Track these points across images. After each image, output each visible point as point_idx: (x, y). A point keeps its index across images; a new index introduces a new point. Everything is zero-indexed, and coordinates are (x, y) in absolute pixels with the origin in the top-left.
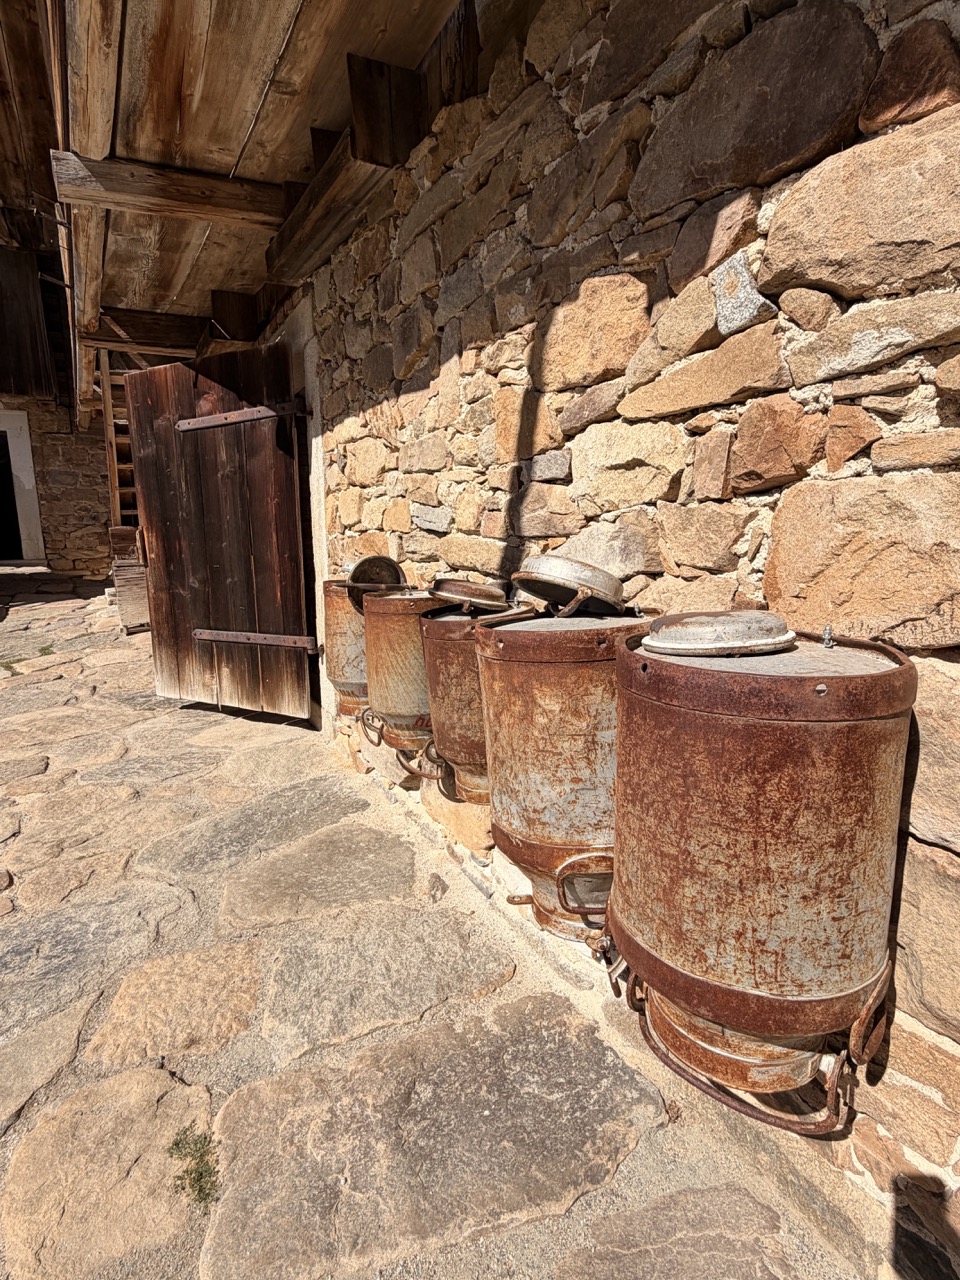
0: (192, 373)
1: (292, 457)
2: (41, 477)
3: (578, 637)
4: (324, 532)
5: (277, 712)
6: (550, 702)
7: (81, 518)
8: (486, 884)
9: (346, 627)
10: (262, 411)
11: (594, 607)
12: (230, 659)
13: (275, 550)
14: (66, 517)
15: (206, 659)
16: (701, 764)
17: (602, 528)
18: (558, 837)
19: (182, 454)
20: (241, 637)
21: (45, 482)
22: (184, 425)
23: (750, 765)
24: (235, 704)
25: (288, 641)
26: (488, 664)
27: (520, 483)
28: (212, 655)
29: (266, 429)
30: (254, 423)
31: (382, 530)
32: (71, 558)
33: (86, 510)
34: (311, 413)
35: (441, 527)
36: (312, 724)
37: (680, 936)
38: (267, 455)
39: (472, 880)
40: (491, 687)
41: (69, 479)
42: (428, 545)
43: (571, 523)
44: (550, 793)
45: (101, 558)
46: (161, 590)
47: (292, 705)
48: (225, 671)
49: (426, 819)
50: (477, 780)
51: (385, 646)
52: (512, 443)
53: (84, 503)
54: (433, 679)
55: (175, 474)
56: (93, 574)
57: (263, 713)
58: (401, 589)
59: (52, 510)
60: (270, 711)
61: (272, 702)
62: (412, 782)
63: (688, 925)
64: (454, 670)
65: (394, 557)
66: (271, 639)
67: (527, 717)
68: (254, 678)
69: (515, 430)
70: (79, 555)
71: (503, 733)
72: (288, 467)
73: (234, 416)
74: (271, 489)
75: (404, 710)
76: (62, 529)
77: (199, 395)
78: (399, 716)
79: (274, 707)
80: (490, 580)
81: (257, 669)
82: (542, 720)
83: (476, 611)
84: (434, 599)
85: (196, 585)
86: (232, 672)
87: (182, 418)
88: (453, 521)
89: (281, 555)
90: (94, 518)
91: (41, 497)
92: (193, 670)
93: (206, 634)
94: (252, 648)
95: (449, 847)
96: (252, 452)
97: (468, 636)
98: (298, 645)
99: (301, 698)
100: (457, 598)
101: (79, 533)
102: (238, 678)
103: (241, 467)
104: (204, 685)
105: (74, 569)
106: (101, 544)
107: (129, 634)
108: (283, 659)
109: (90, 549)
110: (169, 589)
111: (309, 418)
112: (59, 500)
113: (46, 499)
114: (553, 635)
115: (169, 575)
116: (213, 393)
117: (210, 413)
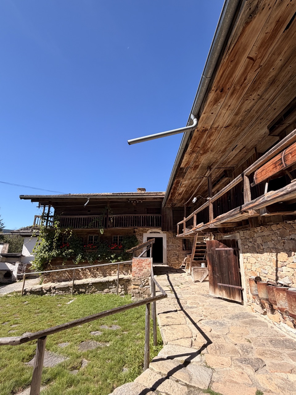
0: (218, 242)
1: (237, 256)
2: (168, 246)
3: (283, 288)
4: (243, 269)
5: (235, 300)
6: (281, 294)
7: (174, 255)
8: (280, 327)
9: (253, 285)
10: (231, 249)
11: (285, 286)
12: (225, 289)
13: (234, 271)
14: (171, 254)
15: (220, 289)
16: (291, 297)
17: (287, 277)
18: (284, 307)
19: (216, 253)
20: (228, 285)
21: (168, 247)
22: (217, 249)
23: (294, 298)
24: (226, 298)
25: (237, 287)
26: (275, 290)
27: (277, 270)
28: (221, 288)
29: (232, 251)
30: (229, 250)
31: (256, 271)
32: (171, 263)
33: (175, 253)
34: (240, 250)
35: (267, 273)
36: (241, 304)
37: (293, 311)
38: (232, 256)
39: (278, 327)
40: (276, 293)
41: (172, 247)
42: (265, 275)
43: (284, 276)
44: (283, 303)
45: (177, 264)
46: (211, 275)
47: (238, 299)
48: (224, 291)
49: (269, 319)
50: (276, 306)
51: (261, 288)
52: (275, 265)
53: (175, 251)
54: (268, 293)
55: (215, 256)
56: (175, 267)
57: (232, 300)
58: (262, 281)
59: (169, 253)
60: (233, 300)
61: (234, 298)
62: (265, 313)
63: (293, 310)
64: (271, 292)
65: (259, 276)
66: (233, 286)
67: (279, 295)
68: (230, 293)
69: (275, 264)
70: (173, 263)
71: (277, 297)
72: (236, 258)
73: (226, 249)
74: (233, 261)
75: (264, 297)
76: (170, 257)
77: (220, 245)
78: (264, 298)
79: (234, 299)
80: (275, 281)
81: (230, 292)
82: (281, 296)
83: (273, 285)
84: (267, 283)
85: (218, 275)
86: (225, 292)
87: (216, 248)
88: (268, 272)
89: (235, 272)
90: (176, 255)
91: (167, 250)
92: (217, 290)
93: (220, 284)
94: (229, 288)
95: (273, 323)
96: (229, 255)
97: (273, 288)
98: (239, 288)
99: (240, 298)
100: (271, 283)
101: (173, 258)
102: (227, 293)
103: (227, 257)
104: (220, 294)
105: (172, 266)
106: (177, 260)
107: (195, 282)
108: (236, 290)
109: (175, 261)
110: (213, 275)
111: (239, 250)
112: (170, 251)
113: (168, 251)
114: (282, 288)
115: (213, 273)
116: (222, 245)
117: (221, 248)
